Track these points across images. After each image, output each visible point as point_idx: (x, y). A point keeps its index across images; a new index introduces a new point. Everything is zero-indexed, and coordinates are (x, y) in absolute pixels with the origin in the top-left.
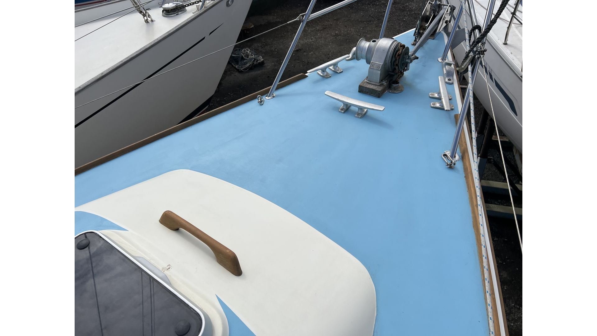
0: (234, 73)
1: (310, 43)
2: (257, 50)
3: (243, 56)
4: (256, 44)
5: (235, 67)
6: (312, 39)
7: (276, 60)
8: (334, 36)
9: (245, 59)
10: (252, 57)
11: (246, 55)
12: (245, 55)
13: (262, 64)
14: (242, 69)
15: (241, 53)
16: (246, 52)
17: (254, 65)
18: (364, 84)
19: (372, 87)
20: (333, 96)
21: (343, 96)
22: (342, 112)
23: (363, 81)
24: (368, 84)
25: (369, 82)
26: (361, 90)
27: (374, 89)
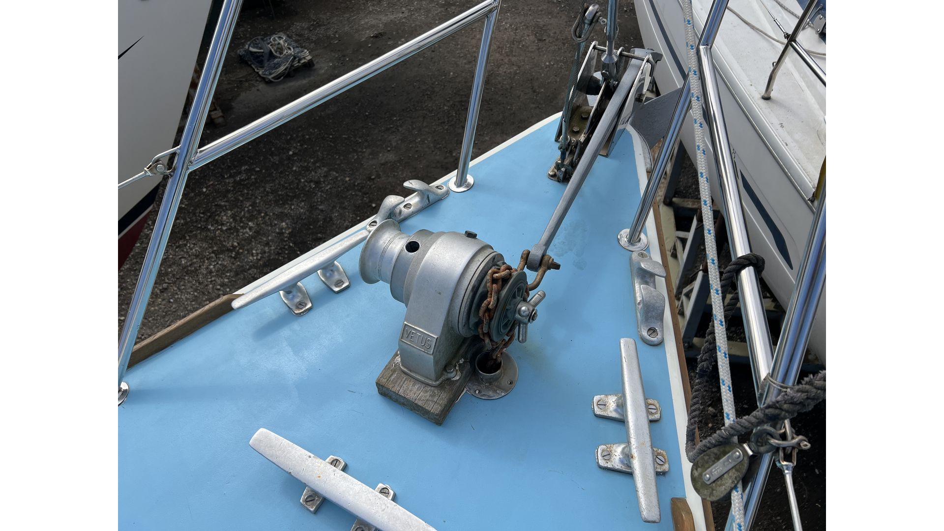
0: (256, 85)
1: (400, 20)
2: (300, 35)
3: (273, 50)
4: (298, 24)
5: (258, 73)
6: (403, 13)
7: (337, 56)
8: (443, 6)
9: (275, 57)
10: (289, 52)
11: (278, 48)
12: (275, 48)
13: (309, 65)
14: (270, 77)
15: (269, 44)
16: (276, 42)
17: (293, 68)
18: (393, 378)
19: (414, 392)
20: (274, 461)
21: (310, 457)
22: (310, 511)
23: (390, 363)
24: (403, 375)
25: (405, 370)
26: (384, 391)
27: (420, 403)
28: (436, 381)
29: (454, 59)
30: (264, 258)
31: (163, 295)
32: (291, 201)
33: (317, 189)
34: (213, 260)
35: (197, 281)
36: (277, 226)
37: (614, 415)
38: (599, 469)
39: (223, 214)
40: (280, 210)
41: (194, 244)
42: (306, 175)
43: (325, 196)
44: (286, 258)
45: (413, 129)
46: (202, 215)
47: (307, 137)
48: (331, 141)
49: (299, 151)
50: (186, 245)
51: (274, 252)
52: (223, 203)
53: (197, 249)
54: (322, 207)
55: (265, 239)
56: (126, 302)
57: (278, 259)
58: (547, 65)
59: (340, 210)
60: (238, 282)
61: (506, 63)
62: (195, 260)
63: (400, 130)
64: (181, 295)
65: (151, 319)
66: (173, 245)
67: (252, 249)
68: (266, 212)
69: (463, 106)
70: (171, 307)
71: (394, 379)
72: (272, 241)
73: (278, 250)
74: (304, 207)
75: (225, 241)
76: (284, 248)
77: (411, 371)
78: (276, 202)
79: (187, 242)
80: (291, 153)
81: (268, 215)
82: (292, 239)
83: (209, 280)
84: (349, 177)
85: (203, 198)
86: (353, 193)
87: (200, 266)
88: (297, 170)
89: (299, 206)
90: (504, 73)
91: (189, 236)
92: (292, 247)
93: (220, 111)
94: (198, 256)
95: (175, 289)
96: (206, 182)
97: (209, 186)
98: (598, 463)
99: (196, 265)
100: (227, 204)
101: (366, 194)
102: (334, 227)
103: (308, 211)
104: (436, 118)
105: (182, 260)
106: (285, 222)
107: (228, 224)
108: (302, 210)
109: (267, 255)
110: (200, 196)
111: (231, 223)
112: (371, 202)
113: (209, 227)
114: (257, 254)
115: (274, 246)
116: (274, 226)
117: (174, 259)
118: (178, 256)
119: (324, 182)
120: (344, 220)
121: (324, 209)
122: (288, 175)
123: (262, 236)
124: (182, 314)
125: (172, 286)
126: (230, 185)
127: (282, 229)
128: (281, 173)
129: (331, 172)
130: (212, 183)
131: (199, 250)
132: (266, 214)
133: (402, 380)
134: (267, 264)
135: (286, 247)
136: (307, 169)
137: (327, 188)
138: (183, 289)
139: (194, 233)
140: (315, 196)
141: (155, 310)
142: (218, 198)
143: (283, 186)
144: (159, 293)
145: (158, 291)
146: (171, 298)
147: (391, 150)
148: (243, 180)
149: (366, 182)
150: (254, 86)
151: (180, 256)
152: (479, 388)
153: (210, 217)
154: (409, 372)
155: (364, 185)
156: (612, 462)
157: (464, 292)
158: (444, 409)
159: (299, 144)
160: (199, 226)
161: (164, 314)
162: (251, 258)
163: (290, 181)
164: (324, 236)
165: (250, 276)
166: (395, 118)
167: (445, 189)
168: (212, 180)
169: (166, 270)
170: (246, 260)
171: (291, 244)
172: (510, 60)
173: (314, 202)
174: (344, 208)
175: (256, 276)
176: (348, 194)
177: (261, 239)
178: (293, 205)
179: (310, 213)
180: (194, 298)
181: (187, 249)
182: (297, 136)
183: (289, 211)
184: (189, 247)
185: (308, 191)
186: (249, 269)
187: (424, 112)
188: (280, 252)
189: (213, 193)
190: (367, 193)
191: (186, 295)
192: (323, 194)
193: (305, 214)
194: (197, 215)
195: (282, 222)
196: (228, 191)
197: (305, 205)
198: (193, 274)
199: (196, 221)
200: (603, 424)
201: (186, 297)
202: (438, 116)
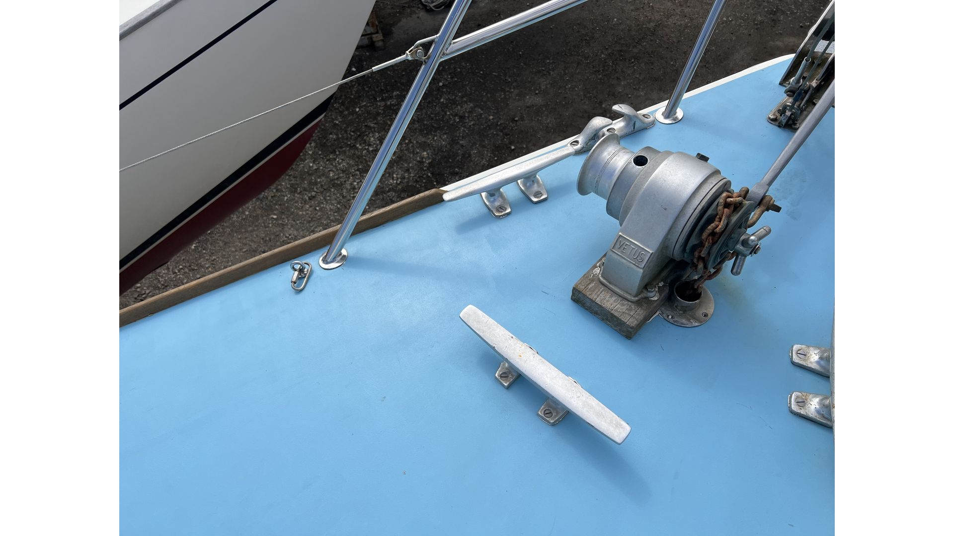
0: (417, 12)
18: (590, 286)
19: (610, 303)
20: (481, 334)
21: (512, 338)
22: (503, 385)
23: (588, 272)
24: (601, 286)
25: (604, 281)
26: (579, 298)
27: (616, 314)
28: (635, 297)
29: (620, 4)
30: (402, 183)
31: (311, 203)
32: (435, 132)
33: (461, 124)
34: (357, 177)
35: (342, 194)
36: (419, 155)
37: (814, 366)
38: (790, 414)
39: (371, 135)
40: (423, 140)
41: (343, 160)
42: (452, 108)
43: (467, 132)
44: (423, 187)
45: (565, 74)
46: (352, 134)
47: (459, 70)
48: (481, 77)
49: (449, 83)
50: (335, 159)
51: (413, 179)
52: (372, 125)
53: (345, 164)
54: (463, 142)
55: (406, 165)
56: (279, 203)
57: (415, 187)
58: (724, 21)
59: (479, 147)
60: (377, 202)
61: (677, 14)
62: (341, 175)
63: (552, 74)
64: (326, 205)
65: (298, 222)
66: (325, 158)
67: (393, 173)
68: (410, 139)
69: (621, 55)
70: (317, 214)
71: (591, 288)
72: (412, 168)
73: (416, 178)
74: (446, 140)
75: (370, 161)
76: (422, 177)
77: (610, 283)
78: (421, 131)
79: (337, 157)
80: (441, 84)
81: (411, 142)
82: (431, 169)
83: (352, 195)
84: (493, 115)
85: (355, 117)
86: (495, 133)
87: (345, 181)
88: (445, 102)
89: (441, 138)
90: (673, 25)
91: (339, 151)
92: (429, 177)
93: (381, 34)
94: (345, 171)
95: (322, 198)
96: (359, 102)
97: (362, 107)
98: (790, 407)
99: (342, 180)
100: (375, 126)
101: (507, 135)
102: (472, 163)
103: (449, 144)
104: (591, 66)
105: (331, 172)
106: (426, 152)
107: (375, 146)
108: (444, 143)
109: (406, 181)
110: (353, 115)
111: (378, 145)
112: (511, 143)
113: (358, 146)
114: (397, 179)
115: (413, 174)
116: (415, 154)
117: (324, 171)
118: (328, 168)
119: (468, 117)
120: (482, 159)
121: (464, 145)
122: (435, 106)
123: (404, 162)
124: (325, 222)
125: (319, 195)
126: (381, 108)
127: (422, 158)
128: (429, 102)
129: (476, 109)
130: (365, 103)
131: (347, 166)
132: (410, 141)
133: (599, 290)
134: (405, 189)
135: (425, 176)
136: (454, 102)
137: (470, 124)
138: (329, 200)
139: (344, 149)
140: (458, 130)
141: (303, 214)
142: (368, 119)
143: (430, 116)
144: (308, 200)
145: (307, 198)
146: (318, 206)
147: (539, 93)
148: (392, 105)
149: (509, 123)
150: (415, 13)
151: (329, 169)
152: (672, 314)
153: (359, 136)
154: (608, 284)
155: (506, 126)
156: (806, 409)
157: (693, 211)
158: (638, 324)
159: (449, 76)
160: (349, 143)
161: (310, 219)
162: (391, 181)
163: (436, 112)
164: (460, 171)
165: (388, 199)
166: (548, 61)
167: (651, 119)
168: (365, 102)
169: (316, 180)
170: (386, 182)
171: (429, 174)
172: (682, 11)
173: (456, 136)
174: (484, 147)
175: (393, 199)
176: (489, 132)
177: (402, 164)
178: (436, 136)
179: (450, 147)
180: (336, 210)
181: (336, 164)
182: (449, 68)
183: (432, 142)
184: (338, 161)
185: (452, 125)
186: (388, 192)
187: (579, 57)
188: (418, 180)
189: (364, 113)
190: (509, 134)
191: (330, 206)
192: (465, 129)
193: (446, 147)
194: (348, 133)
195: (423, 152)
196: (378, 114)
197: (447, 138)
198: (339, 187)
199: (347, 139)
200: (800, 373)
201: (330, 208)
202: (594, 64)
